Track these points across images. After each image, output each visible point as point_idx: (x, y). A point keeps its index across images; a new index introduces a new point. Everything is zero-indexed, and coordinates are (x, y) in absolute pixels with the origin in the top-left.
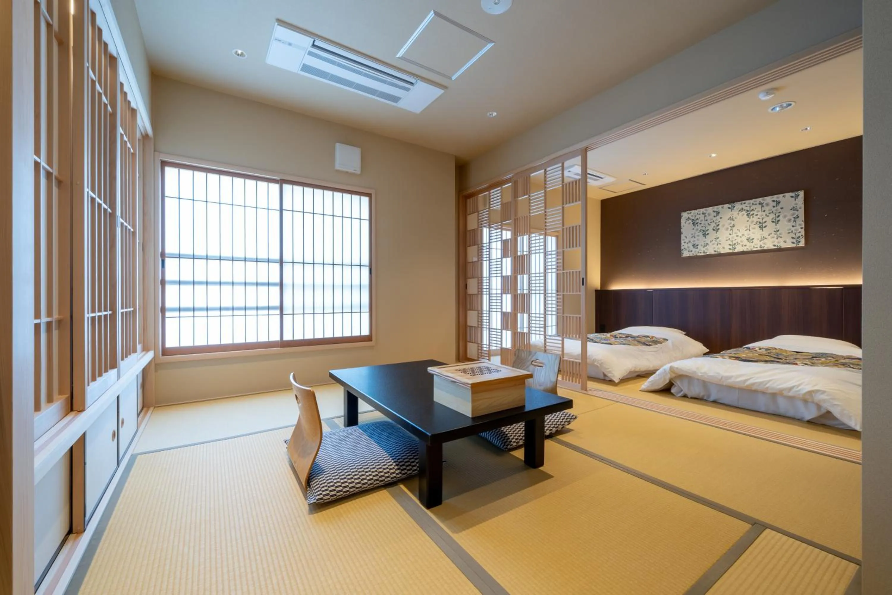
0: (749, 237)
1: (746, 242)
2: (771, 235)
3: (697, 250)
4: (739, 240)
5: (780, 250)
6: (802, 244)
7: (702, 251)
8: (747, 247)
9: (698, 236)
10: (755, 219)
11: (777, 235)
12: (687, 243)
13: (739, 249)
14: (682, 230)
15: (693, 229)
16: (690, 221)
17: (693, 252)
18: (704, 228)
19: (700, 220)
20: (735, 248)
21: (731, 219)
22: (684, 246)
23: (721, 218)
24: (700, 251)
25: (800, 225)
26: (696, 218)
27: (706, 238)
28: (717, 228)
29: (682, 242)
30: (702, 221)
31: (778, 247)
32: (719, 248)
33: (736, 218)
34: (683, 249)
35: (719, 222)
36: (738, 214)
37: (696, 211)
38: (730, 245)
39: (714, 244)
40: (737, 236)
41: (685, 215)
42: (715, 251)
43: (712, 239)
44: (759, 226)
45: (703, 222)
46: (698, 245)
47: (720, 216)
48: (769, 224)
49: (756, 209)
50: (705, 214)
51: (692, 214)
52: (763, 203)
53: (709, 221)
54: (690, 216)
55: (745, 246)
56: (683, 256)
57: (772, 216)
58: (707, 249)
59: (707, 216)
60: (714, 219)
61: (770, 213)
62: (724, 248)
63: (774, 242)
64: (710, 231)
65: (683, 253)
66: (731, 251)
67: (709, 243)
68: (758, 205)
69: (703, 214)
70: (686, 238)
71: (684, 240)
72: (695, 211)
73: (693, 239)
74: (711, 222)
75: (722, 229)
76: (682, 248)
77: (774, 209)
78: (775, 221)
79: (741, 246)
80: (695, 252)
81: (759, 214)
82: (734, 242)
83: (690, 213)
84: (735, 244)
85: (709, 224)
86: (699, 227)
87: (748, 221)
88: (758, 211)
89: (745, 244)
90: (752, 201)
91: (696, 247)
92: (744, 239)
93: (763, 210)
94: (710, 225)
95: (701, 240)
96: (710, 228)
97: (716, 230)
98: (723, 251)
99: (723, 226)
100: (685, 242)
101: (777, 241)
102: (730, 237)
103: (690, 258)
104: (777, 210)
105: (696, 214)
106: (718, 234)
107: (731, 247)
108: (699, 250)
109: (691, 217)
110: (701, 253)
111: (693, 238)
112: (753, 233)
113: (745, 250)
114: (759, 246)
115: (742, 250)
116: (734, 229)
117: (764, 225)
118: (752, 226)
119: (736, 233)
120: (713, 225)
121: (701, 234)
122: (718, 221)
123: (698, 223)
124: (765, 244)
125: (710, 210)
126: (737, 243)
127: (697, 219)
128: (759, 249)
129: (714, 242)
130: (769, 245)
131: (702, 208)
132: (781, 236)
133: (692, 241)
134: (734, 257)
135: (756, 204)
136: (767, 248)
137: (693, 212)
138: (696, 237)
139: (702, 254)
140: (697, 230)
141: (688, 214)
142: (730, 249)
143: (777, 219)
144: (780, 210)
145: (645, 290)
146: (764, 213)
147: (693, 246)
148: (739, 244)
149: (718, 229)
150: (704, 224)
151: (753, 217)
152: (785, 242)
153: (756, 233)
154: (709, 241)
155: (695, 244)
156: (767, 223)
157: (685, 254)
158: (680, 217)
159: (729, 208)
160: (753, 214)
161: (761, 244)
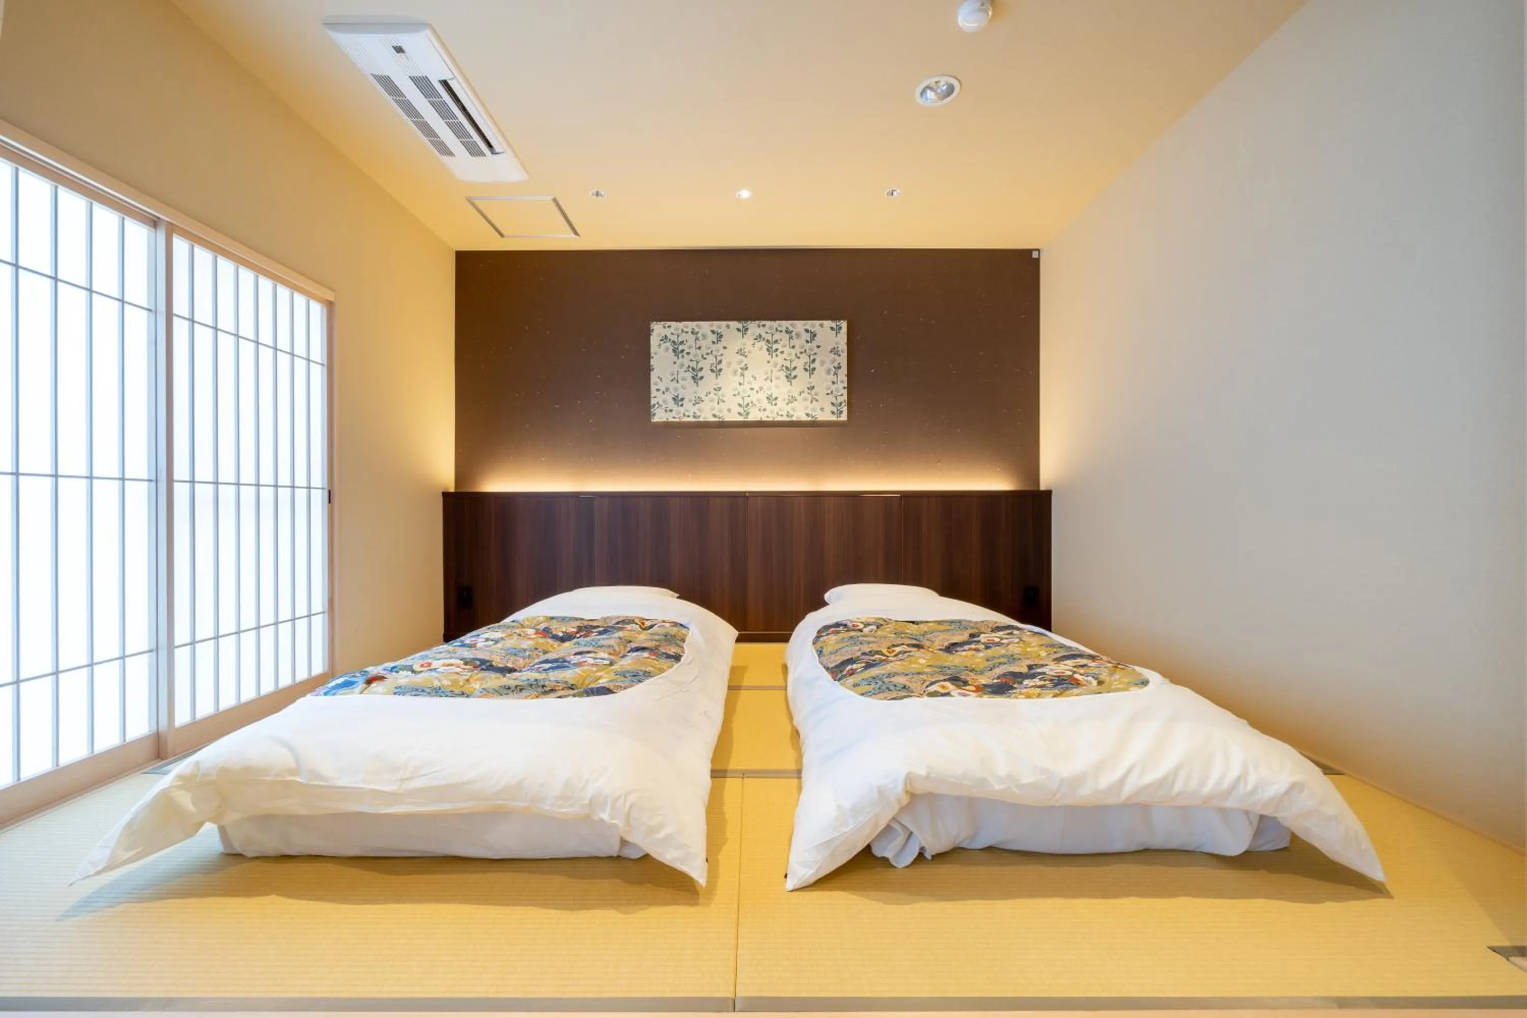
0: (769, 393)
1: (765, 403)
2: (803, 395)
3: (682, 410)
4: (754, 398)
5: (814, 424)
6: (844, 417)
7: (691, 414)
8: (767, 413)
9: (684, 379)
10: (780, 360)
11: (812, 396)
12: (663, 393)
13: (755, 416)
14: (652, 362)
15: (675, 363)
16: (668, 344)
17: (674, 414)
18: (693, 365)
19: (687, 344)
20: (748, 414)
21: (740, 352)
22: (656, 397)
23: (725, 348)
24: (686, 413)
25: (842, 382)
26: (680, 340)
27: (698, 386)
28: (719, 367)
29: (653, 388)
30: (690, 347)
31: (813, 419)
32: (720, 411)
33: (749, 352)
34: (654, 405)
35: (722, 355)
36: (754, 344)
37: (681, 325)
38: (740, 405)
39: (712, 401)
40: (752, 389)
41: (658, 329)
42: (714, 416)
43: (710, 390)
44: (785, 374)
45: (693, 351)
46: (682, 399)
47: (724, 342)
48: (800, 372)
49: (781, 340)
50: (698, 333)
51: (672, 330)
52: (792, 331)
53: (704, 351)
54: (668, 332)
55: (764, 410)
56: (656, 419)
57: (805, 358)
58: (700, 410)
59: (701, 338)
60: (714, 347)
61: (801, 353)
62: (729, 410)
63: (807, 408)
64: (706, 373)
65: (654, 414)
66: (741, 419)
67: (703, 396)
68: (784, 333)
69: (693, 333)
70: (661, 379)
71: (656, 384)
72: (678, 323)
73: (674, 384)
74: (707, 354)
75: (727, 372)
76: (653, 401)
77: (808, 346)
78: (808, 368)
79: (757, 410)
80: (677, 415)
81: (786, 352)
82: (747, 400)
83: (669, 327)
84: (748, 404)
85: (705, 356)
86: (686, 361)
87: (769, 362)
88: (784, 346)
89: (764, 408)
90: (775, 324)
91: (680, 403)
92: (762, 396)
93: (792, 345)
94: (705, 359)
95: (688, 389)
96: (706, 364)
97: (717, 371)
98: (729, 418)
99: (729, 364)
100: (658, 390)
101: (811, 406)
102: (740, 388)
103: (667, 425)
104: (811, 349)
105: (680, 331)
106: (721, 381)
107: (741, 410)
108: (687, 411)
109: (669, 336)
110: (689, 416)
111: (675, 382)
112: (777, 387)
113: (765, 419)
114: (784, 413)
115: (759, 419)
116: (746, 373)
117: (793, 374)
118: (776, 373)
119: (749, 383)
120: (711, 359)
121: (689, 375)
122: (719, 354)
123: (683, 351)
124: (794, 409)
125: (705, 327)
126: (752, 402)
127: (682, 342)
128: (785, 419)
129: (712, 396)
130: (800, 415)
131: (693, 320)
132: (817, 398)
133: (671, 390)
134: (746, 431)
135: (781, 331)
136: (797, 418)
137: (674, 324)
138: (679, 380)
139: (691, 419)
140: (682, 365)
141: (664, 327)
142: (740, 414)
143: (812, 366)
144: (816, 350)
145: (576, 495)
146: (793, 351)
147: (674, 399)
148: (755, 405)
149: (720, 370)
150: (696, 356)
151: (777, 355)
152: (822, 409)
153: (781, 388)
154: (705, 393)
155: (677, 397)
156: (797, 370)
157: (659, 416)
158: (648, 333)
159: (739, 330)
160: (776, 350)
161: (788, 410)
